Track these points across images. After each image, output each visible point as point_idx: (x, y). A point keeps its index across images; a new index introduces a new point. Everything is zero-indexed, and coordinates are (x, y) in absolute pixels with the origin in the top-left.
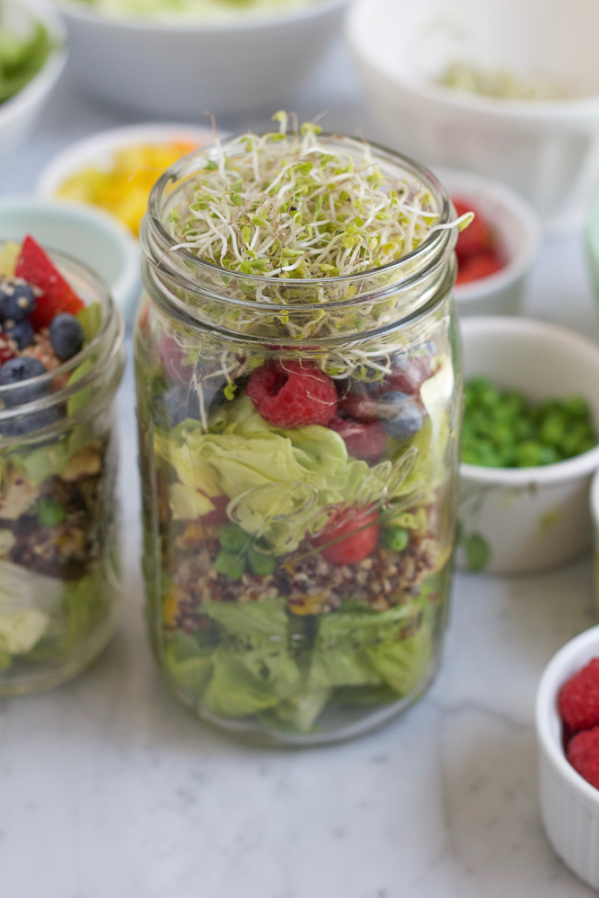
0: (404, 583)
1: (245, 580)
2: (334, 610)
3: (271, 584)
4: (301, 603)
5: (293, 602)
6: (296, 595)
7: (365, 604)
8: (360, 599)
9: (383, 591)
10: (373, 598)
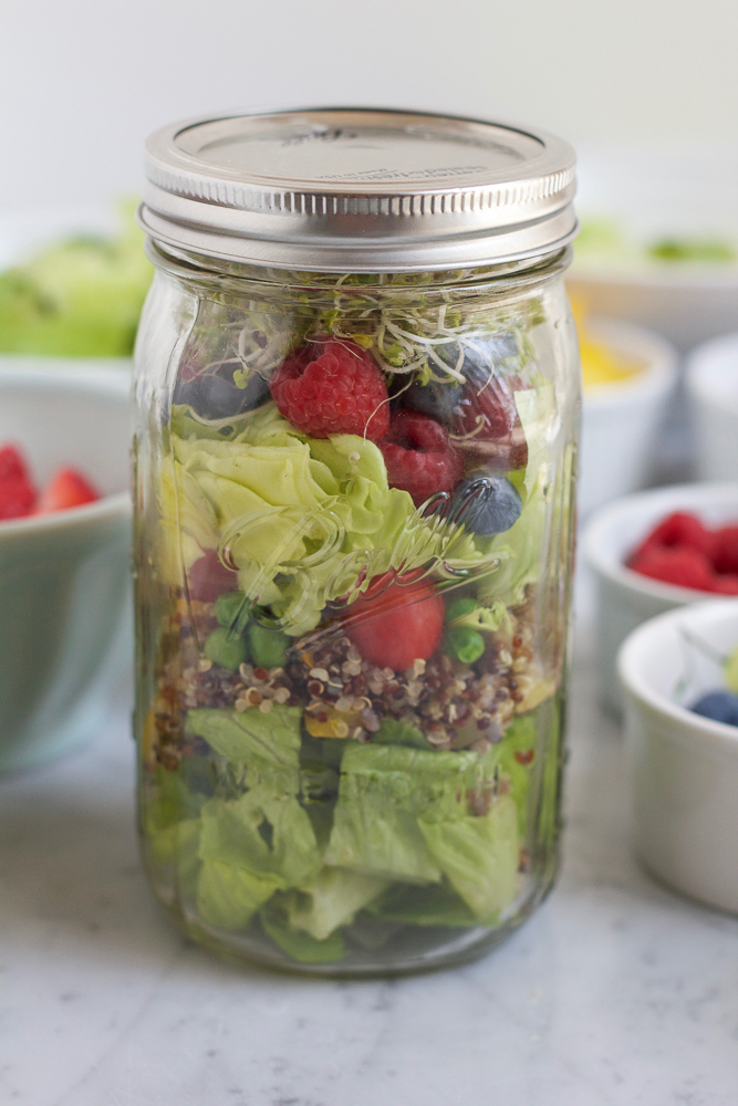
0: (477, 713)
1: (244, 671)
2: (370, 737)
3: (280, 682)
4: (323, 718)
5: (311, 714)
6: (315, 705)
7: (417, 732)
8: (411, 726)
9: (444, 719)
10: (429, 725)
